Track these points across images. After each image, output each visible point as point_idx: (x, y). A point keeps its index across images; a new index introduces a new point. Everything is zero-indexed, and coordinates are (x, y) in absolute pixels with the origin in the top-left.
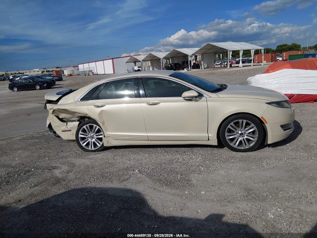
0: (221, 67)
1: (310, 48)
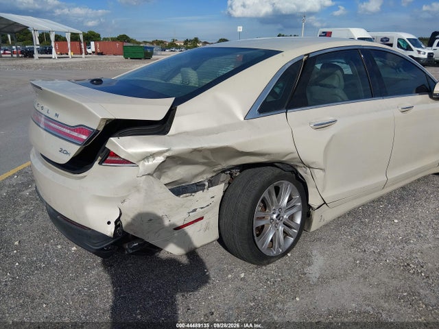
0: (12, 57)
1: (113, 40)
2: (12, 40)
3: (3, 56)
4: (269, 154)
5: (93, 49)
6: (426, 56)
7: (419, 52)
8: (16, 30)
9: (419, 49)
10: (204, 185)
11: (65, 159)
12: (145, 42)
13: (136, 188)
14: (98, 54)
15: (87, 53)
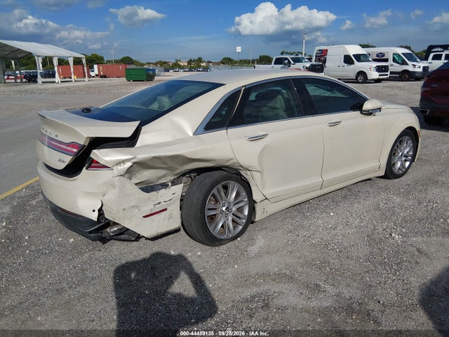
0: (16, 82)
1: (117, 62)
2: (15, 64)
3: (7, 81)
4: (214, 160)
5: (96, 72)
6: (421, 70)
7: (414, 66)
8: (19, 56)
9: (414, 63)
10: (168, 185)
11: (61, 166)
12: (149, 63)
13: (113, 186)
14: (102, 77)
15: (90, 76)
